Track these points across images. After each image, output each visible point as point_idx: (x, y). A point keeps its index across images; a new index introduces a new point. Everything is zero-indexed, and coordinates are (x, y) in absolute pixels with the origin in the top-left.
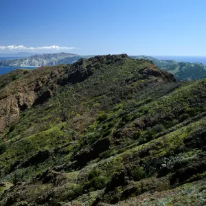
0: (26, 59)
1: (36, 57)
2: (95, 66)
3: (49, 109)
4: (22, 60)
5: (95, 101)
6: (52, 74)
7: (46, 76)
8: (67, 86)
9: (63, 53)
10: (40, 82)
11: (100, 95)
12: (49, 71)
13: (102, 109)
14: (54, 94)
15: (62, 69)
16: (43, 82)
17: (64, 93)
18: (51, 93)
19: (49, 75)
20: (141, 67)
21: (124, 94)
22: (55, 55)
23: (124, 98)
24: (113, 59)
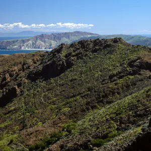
0: (28, 40)
1: (42, 37)
2: (76, 55)
3: (9, 112)
4: (23, 41)
5: (65, 105)
6: (24, 64)
7: (16, 68)
8: (38, 81)
9: (78, 32)
10: (7, 76)
11: (74, 96)
12: (22, 60)
13: (70, 117)
14: (21, 92)
15: (39, 58)
16: (11, 76)
17: (32, 91)
18: (18, 90)
19: (20, 66)
20: (133, 57)
21: (103, 97)
22: (67, 35)
23: (102, 101)
24: (101, 44)
